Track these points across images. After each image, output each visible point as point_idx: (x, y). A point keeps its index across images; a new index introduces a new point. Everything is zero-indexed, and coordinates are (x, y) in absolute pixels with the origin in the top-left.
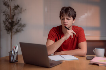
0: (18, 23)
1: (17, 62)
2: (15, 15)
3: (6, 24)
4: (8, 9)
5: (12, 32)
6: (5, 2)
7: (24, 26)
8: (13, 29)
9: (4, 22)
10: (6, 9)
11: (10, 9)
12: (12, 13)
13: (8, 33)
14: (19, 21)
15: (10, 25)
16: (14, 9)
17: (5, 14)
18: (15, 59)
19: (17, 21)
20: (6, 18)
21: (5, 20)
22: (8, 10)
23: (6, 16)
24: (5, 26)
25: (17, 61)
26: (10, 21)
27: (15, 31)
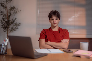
0: (14, 22)
1: (6, 55)
2: (11, 15)
3: (3, 23)
4: (5, 9)
5: (8, 30)
6: (2, 4)
7: (19, 25)
8: (9, 27)
9: (1, 21)
10: (3, 10)
11: (7, 10)
12: (8, 14)
13: (4, 31)
14: (14, 20)
15: (6, 24)
16: (10, 10)
17: (2, 14)
18: (4, 51)
19: (13, 20)
20: (3, 17)
21: (2, 19)
22: (5, 11)
23: (3, 16)
24: (2, 25)
25: (6, 53)
26: (6, 20)
27: (11, 29)
